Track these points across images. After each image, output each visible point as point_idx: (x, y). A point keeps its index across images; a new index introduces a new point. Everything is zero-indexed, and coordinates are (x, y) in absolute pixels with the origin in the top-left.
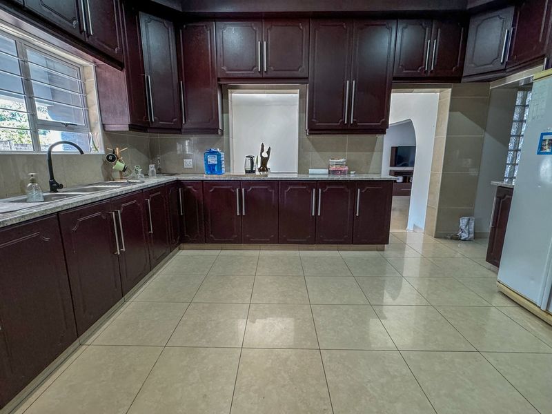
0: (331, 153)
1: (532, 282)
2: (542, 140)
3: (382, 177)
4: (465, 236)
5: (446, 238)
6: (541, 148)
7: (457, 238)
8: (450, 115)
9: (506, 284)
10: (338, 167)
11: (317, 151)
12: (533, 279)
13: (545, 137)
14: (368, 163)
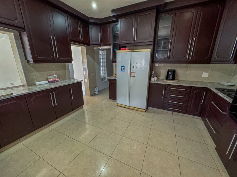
0: (46, 72)
1: (125, 101)
2: (121, 68)
3: (75, 81)
4: (97, 93)
5: (93, 95)
6: (121, 70)
7: (95, 95)
8: (87, 56)
9: (119, 103)
10: (54, 79)
11: (38, 72)
12: (125, 100)
13: (122, 67)
14: (65, 75)
